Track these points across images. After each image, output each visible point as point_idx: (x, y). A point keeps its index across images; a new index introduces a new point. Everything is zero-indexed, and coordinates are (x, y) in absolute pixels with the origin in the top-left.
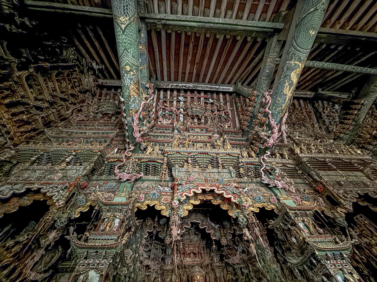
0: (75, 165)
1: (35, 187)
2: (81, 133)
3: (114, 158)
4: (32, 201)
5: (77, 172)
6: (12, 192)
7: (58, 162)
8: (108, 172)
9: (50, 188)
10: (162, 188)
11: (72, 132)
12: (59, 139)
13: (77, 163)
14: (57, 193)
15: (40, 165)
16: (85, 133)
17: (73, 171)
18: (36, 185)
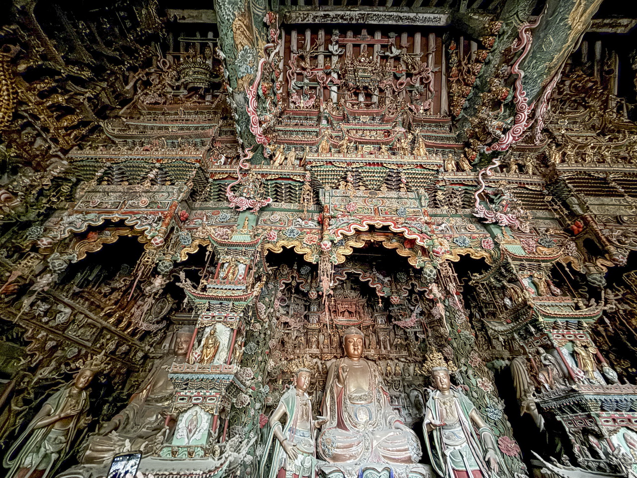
0: (164, 185)
1: (116, 217)
2: (160, 128)
3: (223, 173)
4: (118, 238)
5: (169, 195)
6: (86, 224)
7: (136, 179)
8: (216, 197)
9: (137, 219)
10: (303, 223)
11: (145, 127)
12: (128, 140)
13: (166, 181)
14: (149, 227)
15: (112, 184)
16: (167, 128)
17: (164, 194)
18: (117, 215)
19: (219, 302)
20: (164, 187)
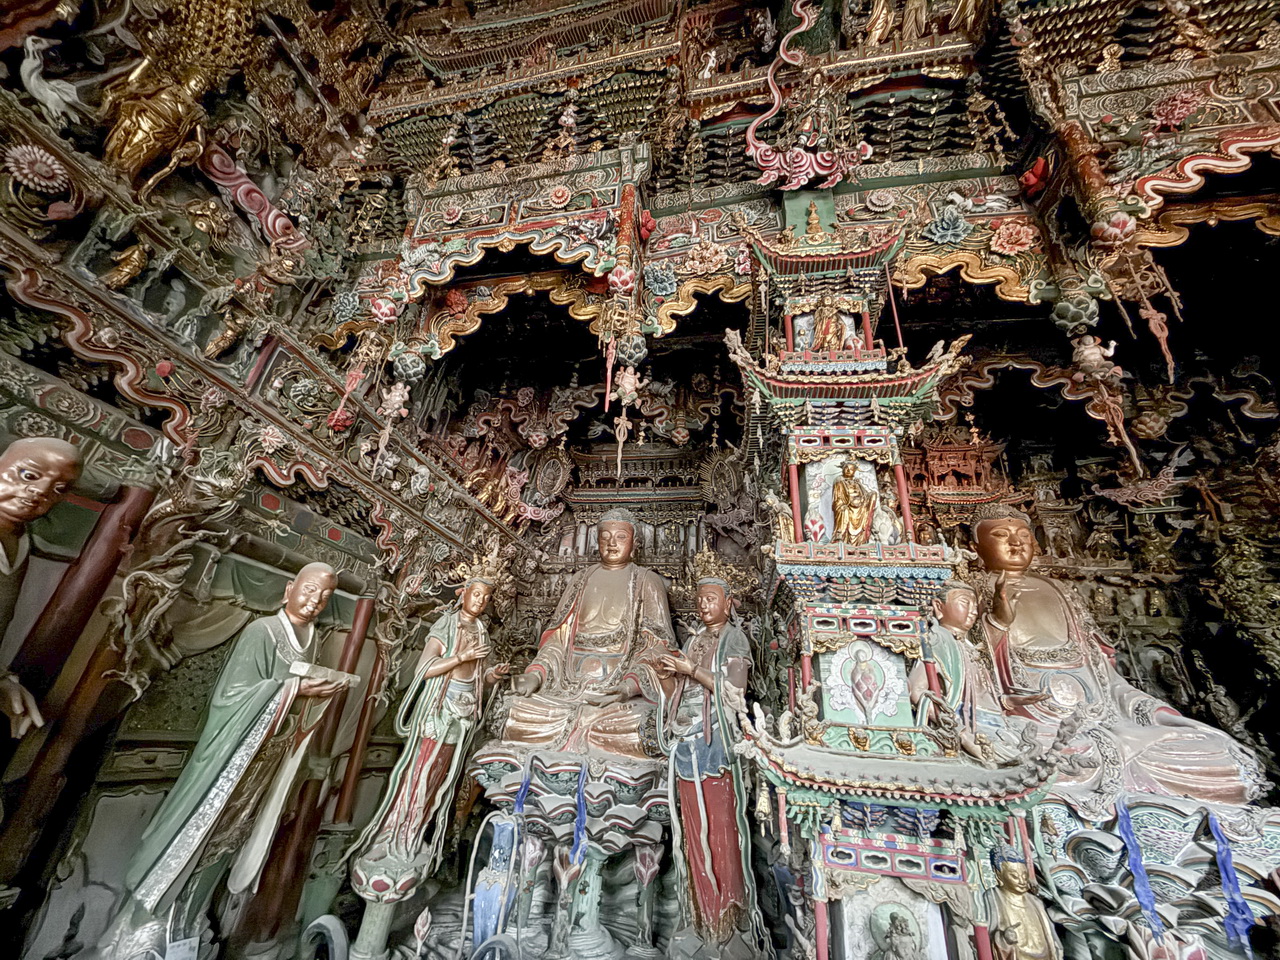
0: (586, 152)
1: (505, 240)
3: (722, 99)
4: (506, 299)
5: (608, 175)
6: (449, 263)
9: (559, 235)
10: (969, 203)
14: (591, 250)
15: (471, 170)
17: (595, 173)
18: (507, 235)
19: (833, 402)
20: (591, 158)
